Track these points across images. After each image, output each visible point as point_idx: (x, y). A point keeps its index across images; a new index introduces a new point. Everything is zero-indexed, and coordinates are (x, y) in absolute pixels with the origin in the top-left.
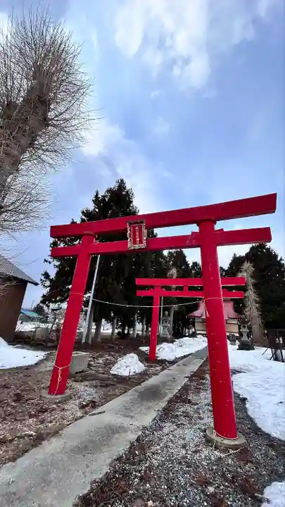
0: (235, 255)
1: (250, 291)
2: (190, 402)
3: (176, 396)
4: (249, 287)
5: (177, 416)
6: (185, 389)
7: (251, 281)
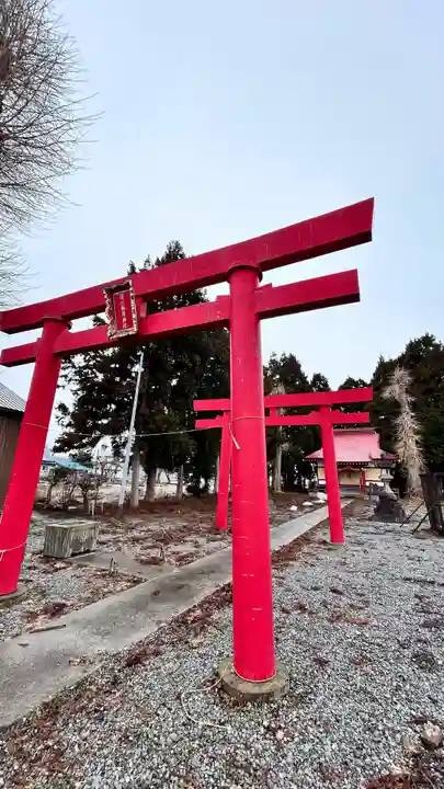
0: (381, 358)
1: (404, 414)
4: (404, 409)
7: (406, 399)
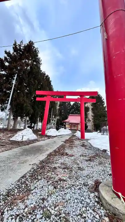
2: (67, 154)
3: (55, 151)
4: (90, 110)
5: (55, 168)
6: (63, 147)
